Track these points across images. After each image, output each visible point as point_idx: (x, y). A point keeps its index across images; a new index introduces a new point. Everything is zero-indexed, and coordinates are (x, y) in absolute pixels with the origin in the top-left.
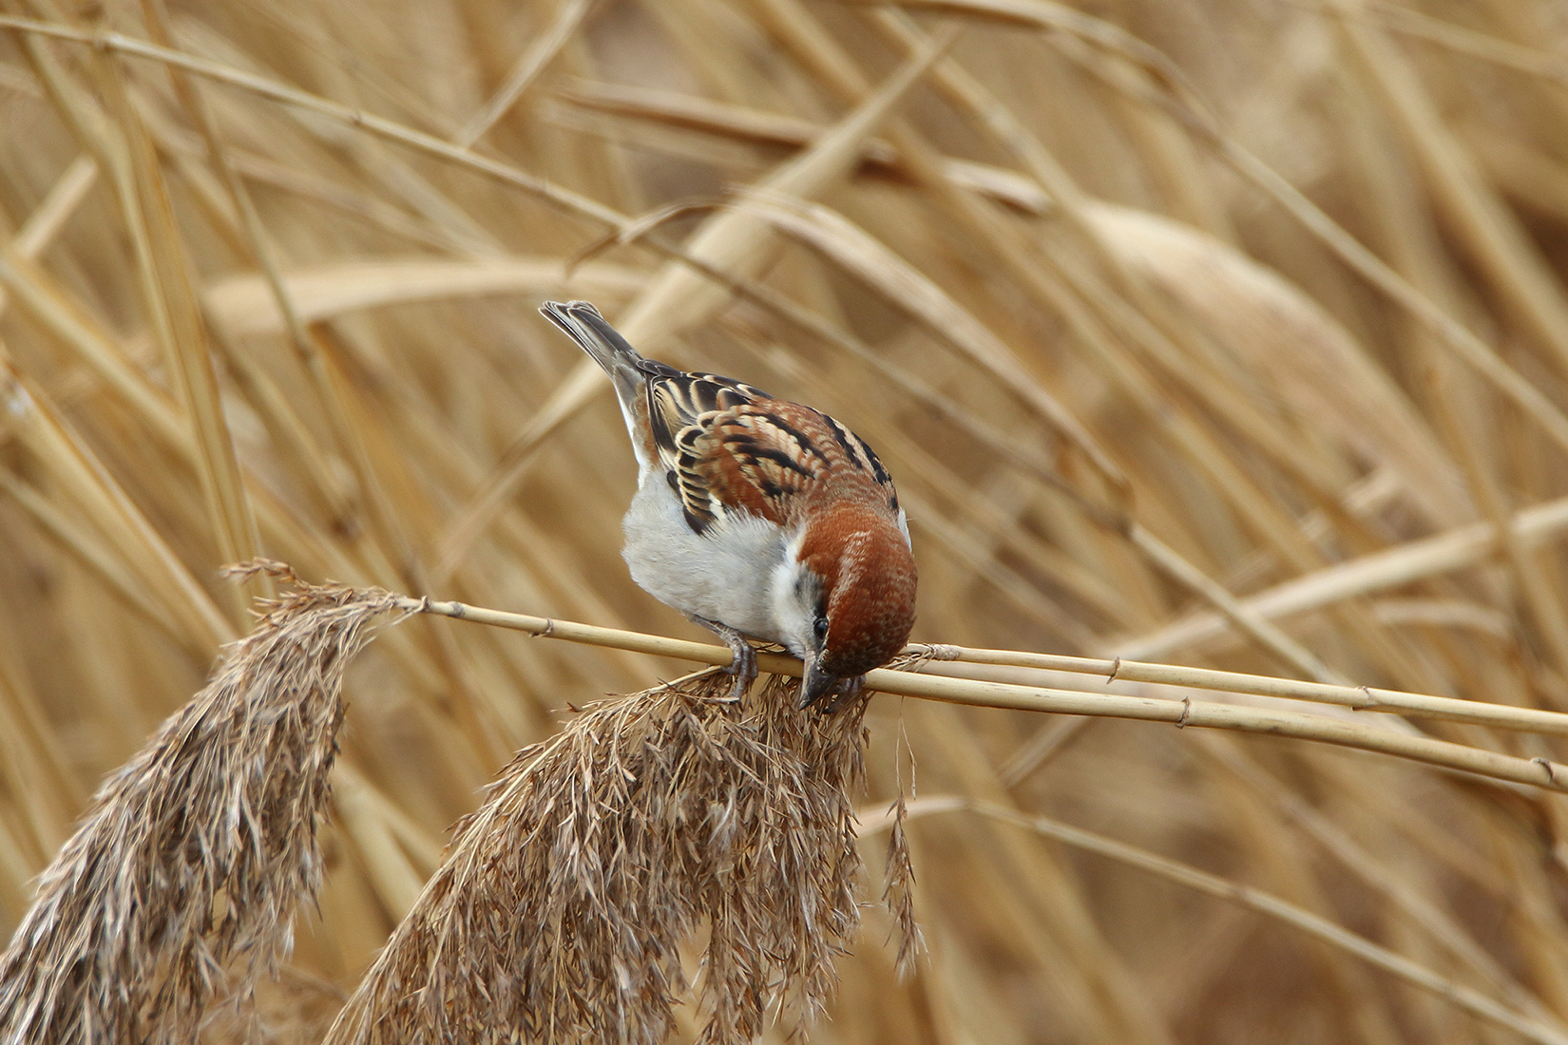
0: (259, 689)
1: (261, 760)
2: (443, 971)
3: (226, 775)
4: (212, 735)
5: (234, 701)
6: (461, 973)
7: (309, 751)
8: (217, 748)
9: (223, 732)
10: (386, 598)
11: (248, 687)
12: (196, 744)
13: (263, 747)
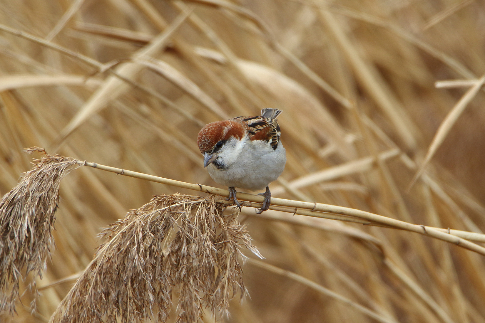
0: (34, 186)
1: (34, 209)
4: (19, 200)
5: (26, 191)
6: (98, 292)
7: (49, 207)
8: (20, 204)
9: (22, 199)
10: (74, 161)
11: (30, 186)
12: (13, 203)
13: (35, 205)
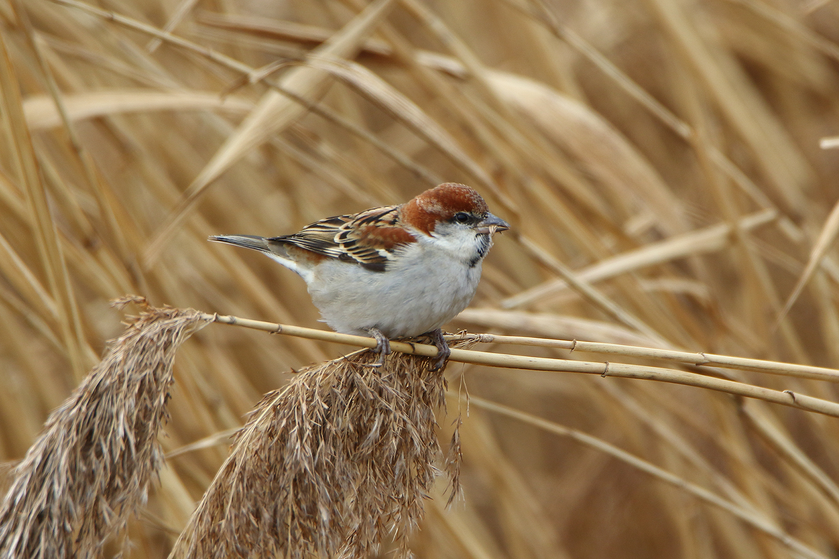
0: (131, 363)
1: (133, 401)
2: (234, 512)
3: (114, 410)
4: (107, 389)
5: (118, 371)
6: (243, 513)
7: (158, 395)
8: (109, 396)
9: (113, 387)
10: (196, 314)
11: (125, 363)
12: (98, 394)
13: (134, 394)
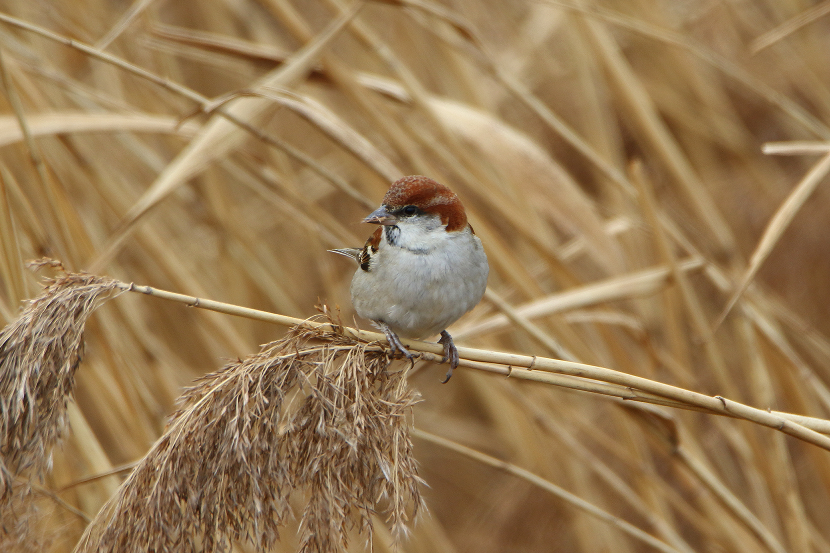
0: (40, 326)
1: (38, 364)
3: (18, 371)
4: (13, 349)
5: (26, 332)
9: (18, 348)
10: (112, 282)
12: (3, 353)
13: (40, 358)
